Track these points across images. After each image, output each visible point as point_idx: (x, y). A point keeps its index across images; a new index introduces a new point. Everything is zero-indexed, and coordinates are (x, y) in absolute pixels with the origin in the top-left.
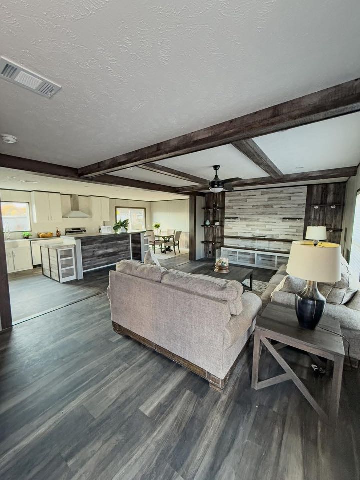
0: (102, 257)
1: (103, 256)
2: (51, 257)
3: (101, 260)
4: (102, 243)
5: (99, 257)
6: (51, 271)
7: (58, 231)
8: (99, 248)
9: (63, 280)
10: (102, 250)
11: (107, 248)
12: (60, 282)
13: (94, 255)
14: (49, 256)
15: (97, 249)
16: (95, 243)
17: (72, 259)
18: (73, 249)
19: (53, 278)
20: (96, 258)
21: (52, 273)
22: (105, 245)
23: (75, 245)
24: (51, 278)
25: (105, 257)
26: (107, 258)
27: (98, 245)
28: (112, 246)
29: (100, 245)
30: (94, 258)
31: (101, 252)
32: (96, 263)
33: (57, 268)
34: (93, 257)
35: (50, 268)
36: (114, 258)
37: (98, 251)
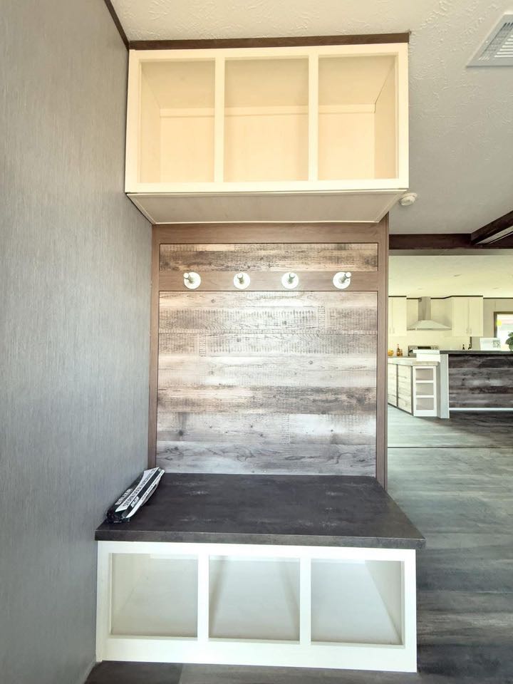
0: (478, 391)
1: (481, 389)
2: (399, 378)
3: (476, 396)
4: (480, 366)
5: (473, 389)
6: (398, 397)
7: (398, 349)
8: (474, 374)
9: (417, 413)
10: (479, 378)
11: (489, 377)
12: (412, 414)
13: (463, 385)
14: (397, 376)
15: (469, 376)
16: (465, 365)
17: (432, 384)
18: (434, 368)
19: (400, 406)
20: (466, 391)
21: (399, 400)
22: (484, 370)
23: (439, 363)
24: (397, 407)
25: (484, 392)
26: (488, 395)
27: (471, 369)
28: (500, 376)
29: (476, 370)
30: (464, 391)
31: (476, 383)
32: (467, 399)
33: (410, 393)
34: (462, 389)
35: (397, 393)
36: (501, 398)
37: (472, 379)
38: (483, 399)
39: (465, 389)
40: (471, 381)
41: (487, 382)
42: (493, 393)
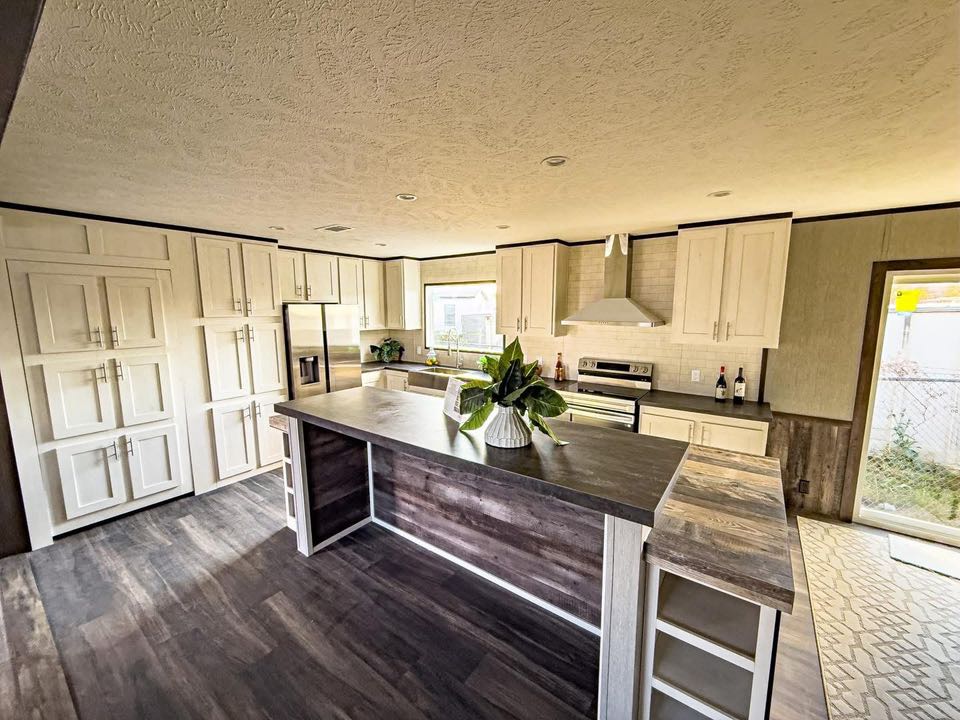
1: (463, 514)
3: (453, 525)
20: (434, 507)
26: (479, 534)
28: (506, 493)
30: (429, 504)
32: (437, 527)
36: (507, 554)
37: (444, 482)
38: (469, 540)
39: (431, 500)
40: (442, 486)
41: (475, 499)
42: (490, 534)
